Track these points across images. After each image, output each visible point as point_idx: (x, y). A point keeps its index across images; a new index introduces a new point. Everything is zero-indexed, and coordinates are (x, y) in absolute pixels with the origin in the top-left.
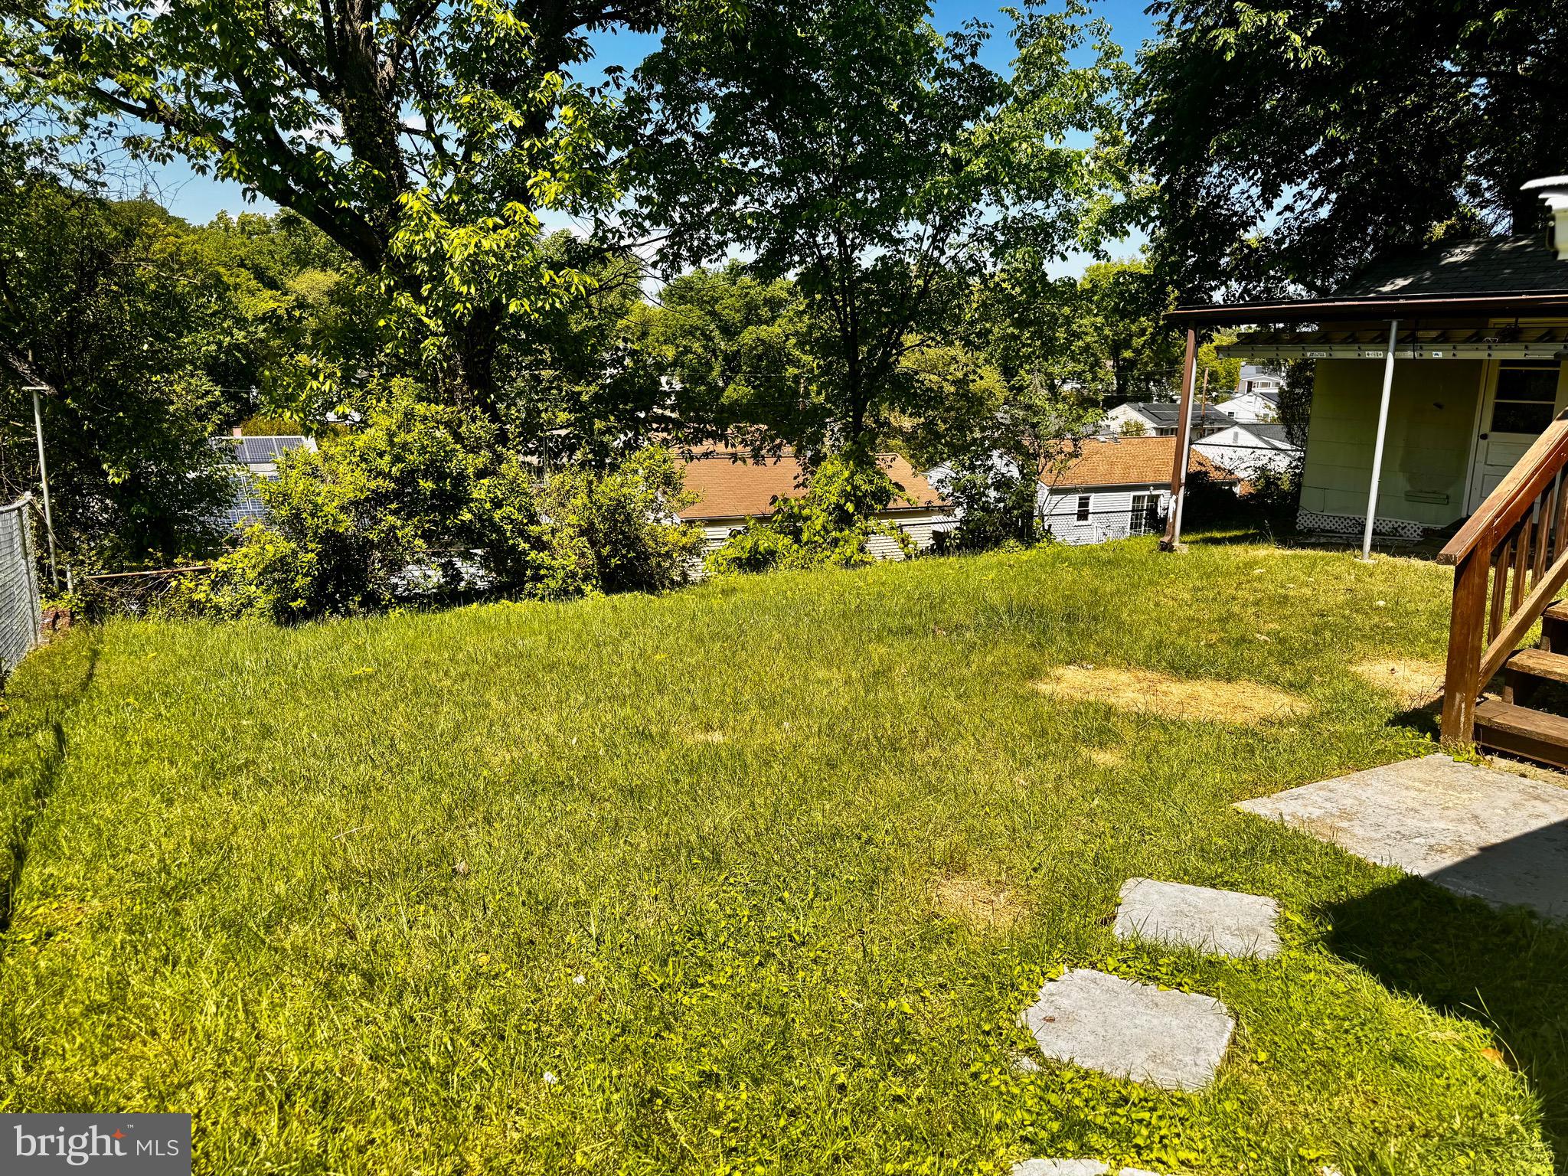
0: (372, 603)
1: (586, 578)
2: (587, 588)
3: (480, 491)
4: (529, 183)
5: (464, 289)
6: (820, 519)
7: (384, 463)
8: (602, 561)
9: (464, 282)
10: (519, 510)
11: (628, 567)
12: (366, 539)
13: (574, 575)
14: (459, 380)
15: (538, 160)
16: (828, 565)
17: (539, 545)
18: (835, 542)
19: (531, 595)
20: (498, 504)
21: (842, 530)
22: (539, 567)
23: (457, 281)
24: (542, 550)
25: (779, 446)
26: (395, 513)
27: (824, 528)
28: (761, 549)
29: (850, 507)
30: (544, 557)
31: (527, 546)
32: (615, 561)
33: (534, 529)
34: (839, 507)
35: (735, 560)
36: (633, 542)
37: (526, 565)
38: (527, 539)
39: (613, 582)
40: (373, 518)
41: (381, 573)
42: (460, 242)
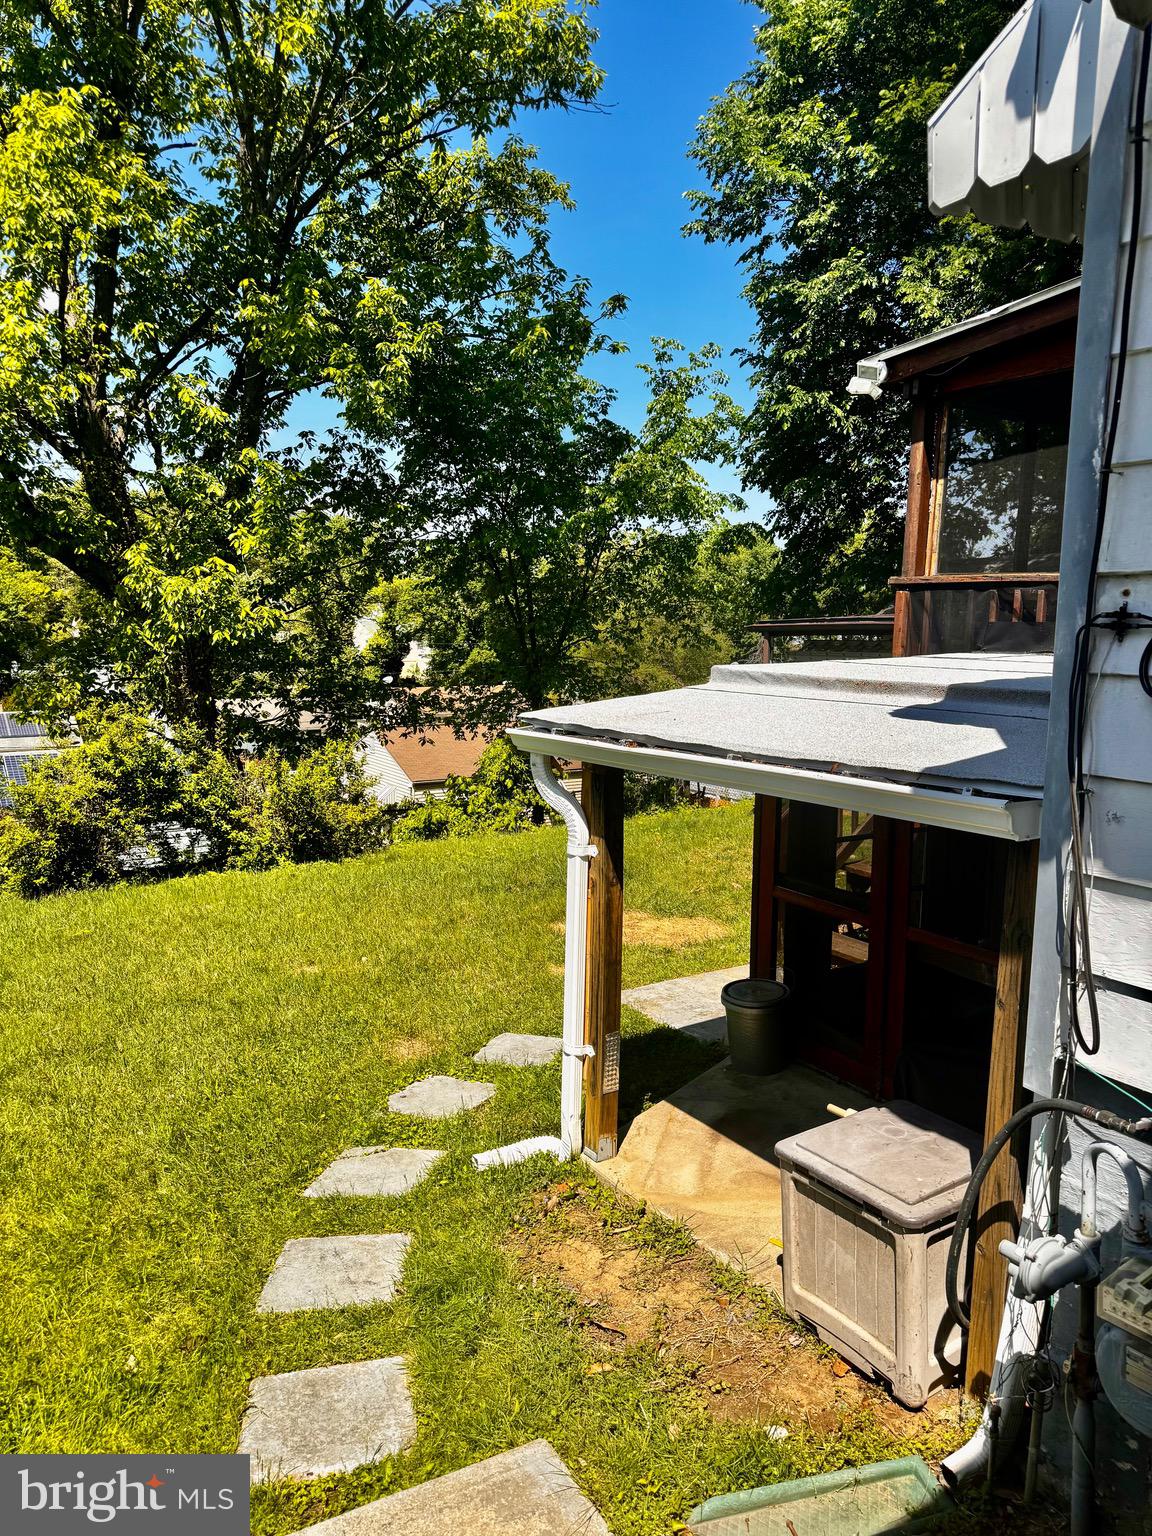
0: (102, 878)
1: (281, 850)
2: (281, 859)
3: (189, 783)
4: (231, 537)
5: (176, 626)
6: (484, 792)
7: (109, 766)
8: (293, 836)
9: (176, 620)
10: (222, 798)
11: (313, 841)
12: (97, 828)
13: (269, 850)
14: (182, 686)
15: (238, 517)
16: (490, 832)
17: (239, 825)
18: (496, 812)
19: (233, 867)
20: (204, 794)
21: (503, 802)
22: (239, 844)
23: (170, 618)
24: (242, 830)
25: (476, 725)
26: (119, 805)
27: (487, 801)
28: (434, 820)
29: (509, 783)
30: (243, 836)
31: (229, 827)
32: (301, 837)
33: (234, 813)
34: (500, 783)
35: (414, 829)
36: (319, 823)
37: (229, 842)
38: (230, 821)
39: (301, 854)
40: (103, 809)
41: (109, 854)
42: (173, 587)
